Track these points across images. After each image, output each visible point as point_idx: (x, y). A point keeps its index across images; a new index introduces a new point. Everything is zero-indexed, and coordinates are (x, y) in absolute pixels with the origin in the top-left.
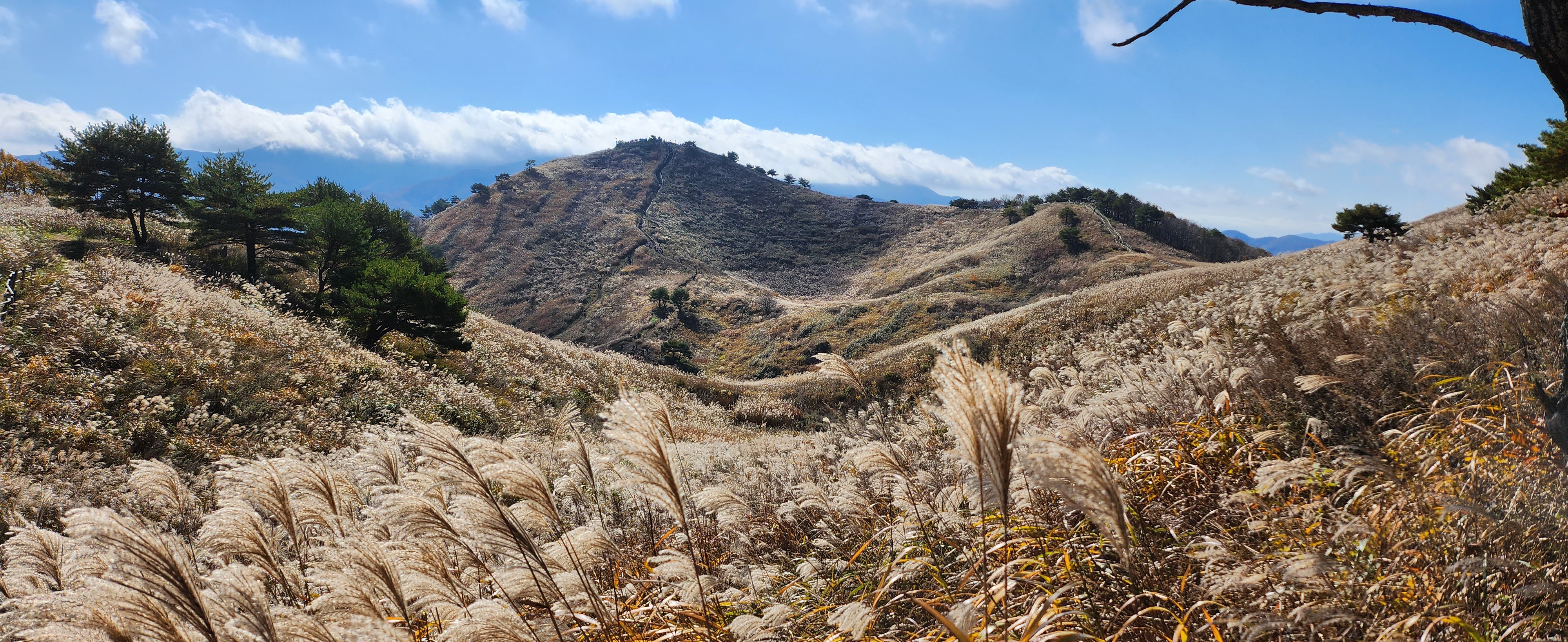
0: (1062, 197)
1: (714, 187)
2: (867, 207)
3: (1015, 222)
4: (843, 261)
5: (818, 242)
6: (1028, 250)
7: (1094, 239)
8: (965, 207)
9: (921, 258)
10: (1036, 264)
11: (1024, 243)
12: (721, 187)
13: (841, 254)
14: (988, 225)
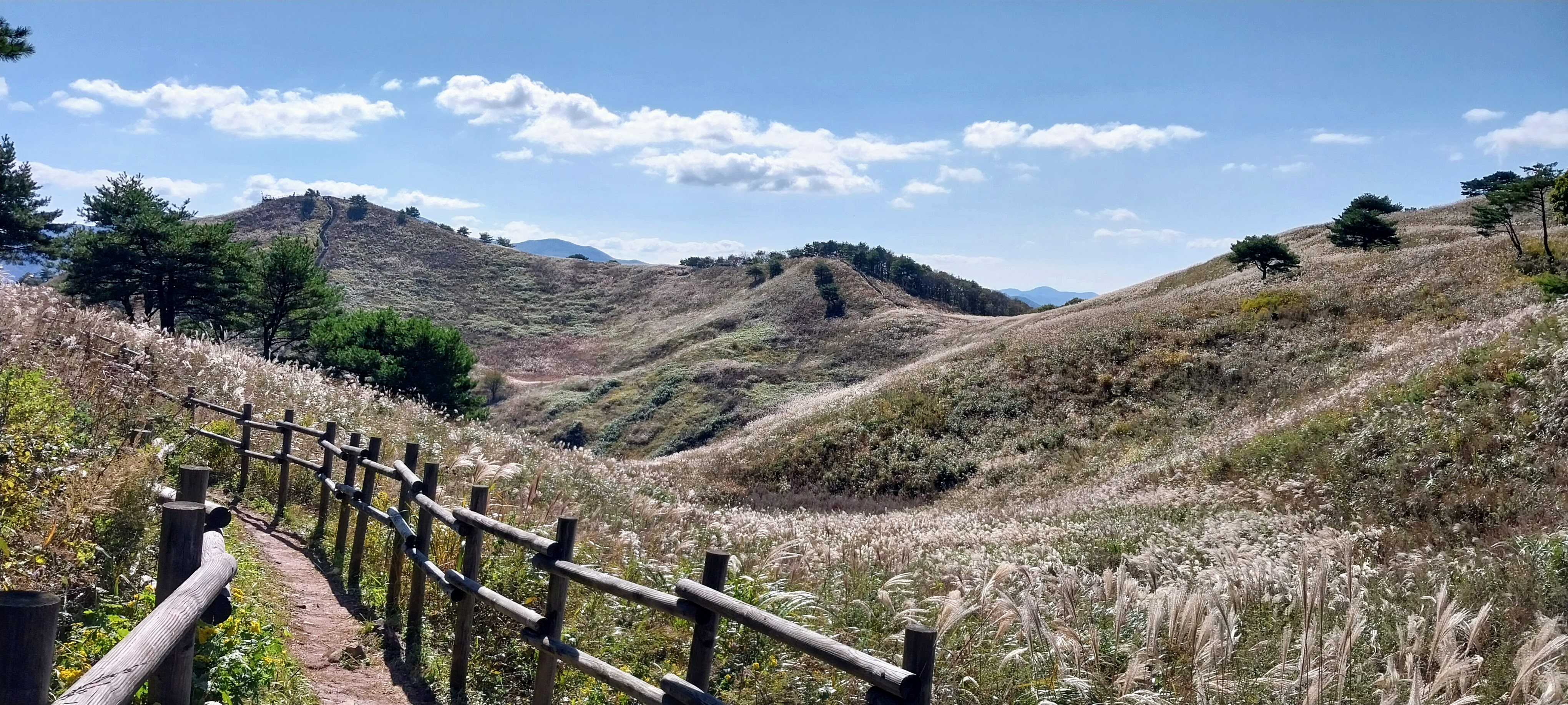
1: (395, 250)
2: (587, 268)
3: (762, 281)
4: (568, 330)
5: (533, 310)
6: (787, 310)
7: (856, 295)
8: (700, 266)
9: (663, 324)
10: (798, 325)
11: (780, 302)
12: (405, 249)
13: (564, 323)
14: (732, 285)
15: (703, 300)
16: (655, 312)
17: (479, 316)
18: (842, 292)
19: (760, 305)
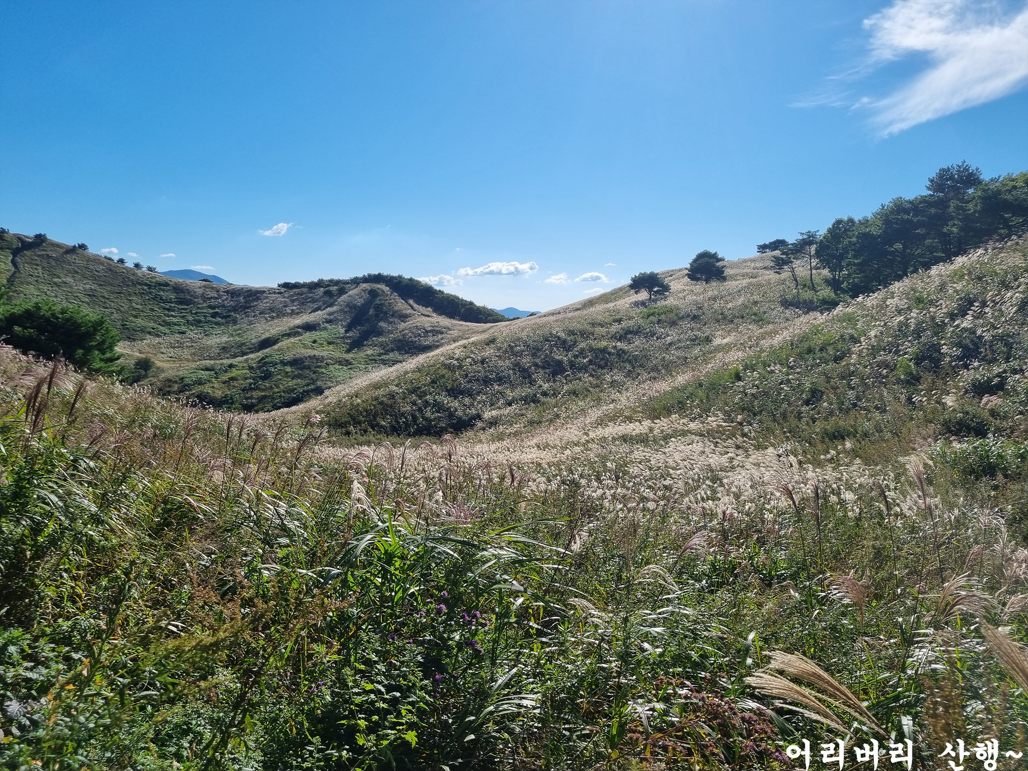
0: (366, 280)
1: (71, 273)
2: (212, 288)
4: (199, 330)
5: (173, 316)
6: (350, 318)
7: (396, 308)
8: (292, 288)
9: (266, 326)
10: (358, 327)
11: (346, 312)
12: (78, 272)
13: (196, 325)
14: (313, 301)
15: (294, 310)
16: (260, 318)
18: (386, 306)
19: (333, 314)
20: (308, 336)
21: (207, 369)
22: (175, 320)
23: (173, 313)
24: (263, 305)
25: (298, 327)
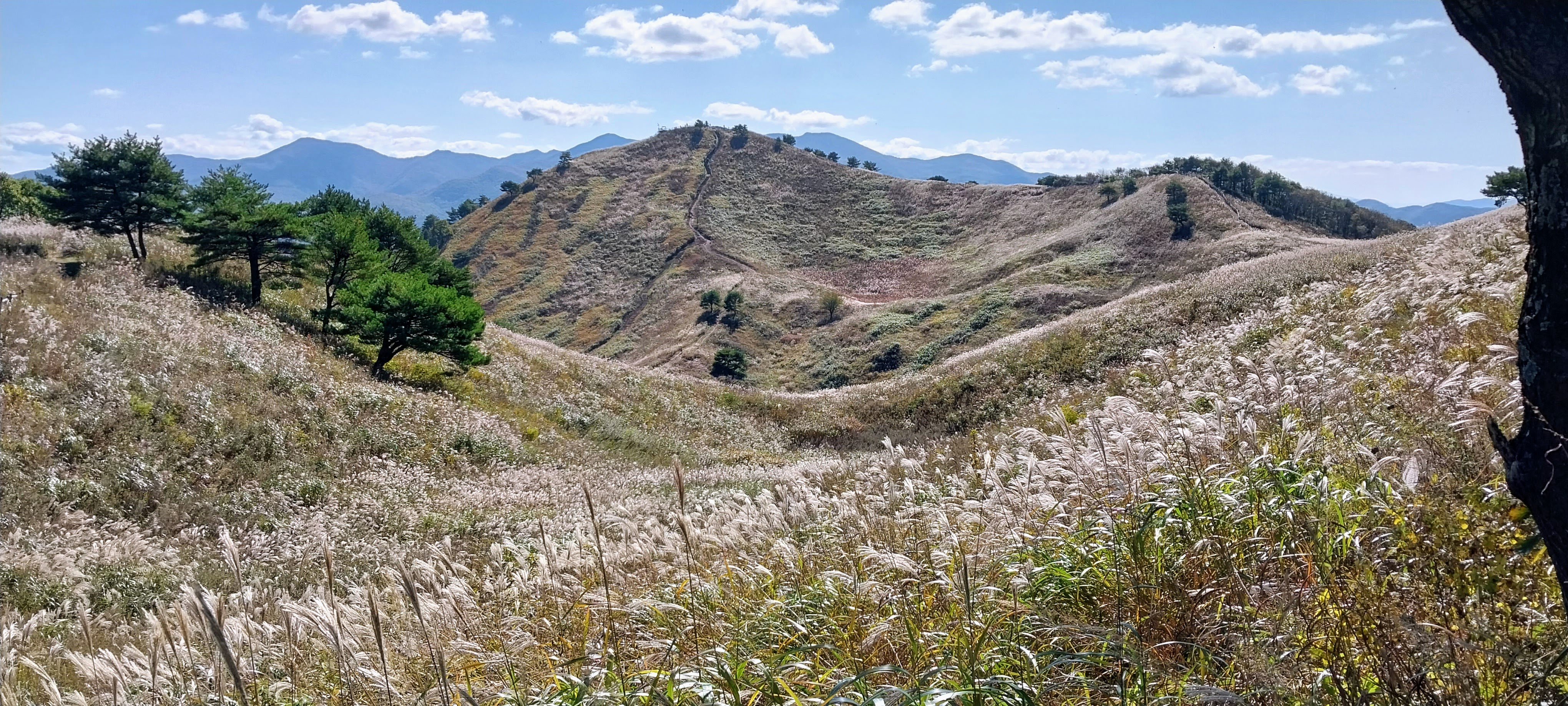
1: (770, 176)
2: (943, 190)
3: (1115, 200)
4: (916, 252)
5: (887, 233)
6: (1130, 232)
7: (1207, 216)
8: (1057, 185)
9: (1007, 247)
10: (1139, 248)
11: (1125, 223)
12: (777, 175)
13: (914, 245)
14: (1085, 204)
15: (1052, 220)
16: (1002, 235)
17: (836, 239)
18: (1193, 212)
19: (1105, 226)
20: (1062, 261)
21: (907, 312)
22: (886, 238)
23: (887, 228)
24: (1008, 214)
25: (1050, 247)
